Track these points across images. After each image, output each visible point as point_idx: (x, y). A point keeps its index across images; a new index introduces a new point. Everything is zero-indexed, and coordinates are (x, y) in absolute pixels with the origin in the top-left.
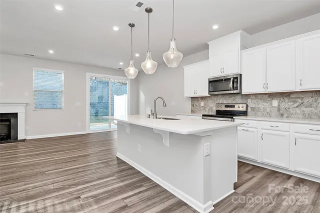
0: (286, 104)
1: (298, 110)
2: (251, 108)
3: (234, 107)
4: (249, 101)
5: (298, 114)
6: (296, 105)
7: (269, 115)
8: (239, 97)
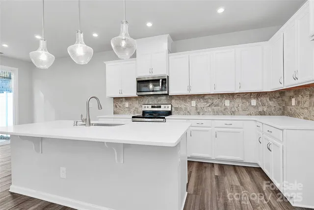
0: (202, 104)
1: (210, 109)
2: (175, 108)
3: (160, 107)
4: (173, 101)
5: (210, 112)
6: (208, 105)
7: (189, 113)
8: (164, 98)
